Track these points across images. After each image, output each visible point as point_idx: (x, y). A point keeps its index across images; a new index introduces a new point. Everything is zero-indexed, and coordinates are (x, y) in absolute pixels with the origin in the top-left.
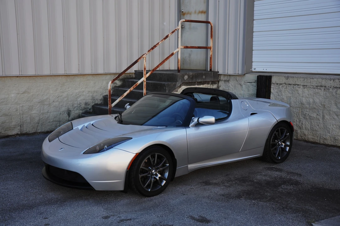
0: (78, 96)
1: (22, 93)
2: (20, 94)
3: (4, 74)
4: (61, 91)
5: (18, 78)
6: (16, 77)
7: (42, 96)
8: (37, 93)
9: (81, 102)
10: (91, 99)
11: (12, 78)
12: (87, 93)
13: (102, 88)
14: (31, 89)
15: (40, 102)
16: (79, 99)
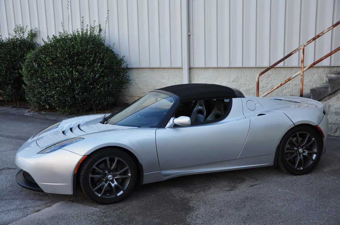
0: (283, 88)
1: (232, 82)
2: (230, 83)
3: (219, 66)
4: (267, 82)
5: (230, 69)
6: (228, 69)
7: (248, 85)
8: (245, 83)
9: (286, 94)
10: (297, 92)
11: (225, 69)
12: (294, 86)
13: (312, 82)
14: (239, 79)
15: (246, 91)
16: (284, 92)
